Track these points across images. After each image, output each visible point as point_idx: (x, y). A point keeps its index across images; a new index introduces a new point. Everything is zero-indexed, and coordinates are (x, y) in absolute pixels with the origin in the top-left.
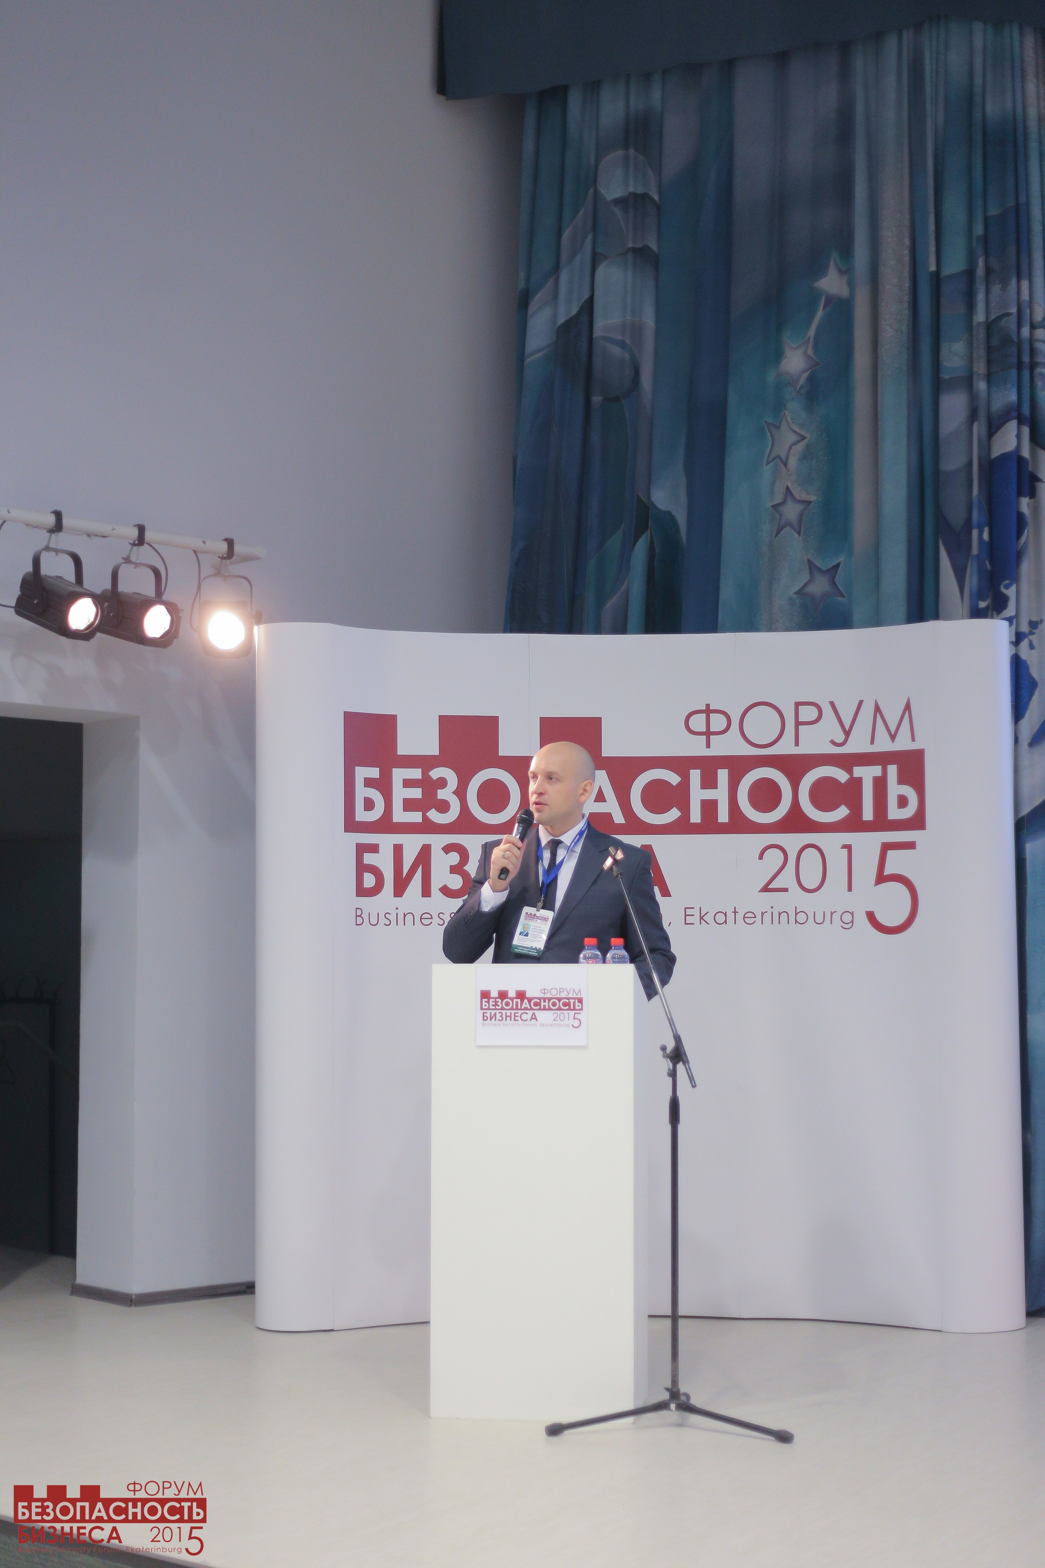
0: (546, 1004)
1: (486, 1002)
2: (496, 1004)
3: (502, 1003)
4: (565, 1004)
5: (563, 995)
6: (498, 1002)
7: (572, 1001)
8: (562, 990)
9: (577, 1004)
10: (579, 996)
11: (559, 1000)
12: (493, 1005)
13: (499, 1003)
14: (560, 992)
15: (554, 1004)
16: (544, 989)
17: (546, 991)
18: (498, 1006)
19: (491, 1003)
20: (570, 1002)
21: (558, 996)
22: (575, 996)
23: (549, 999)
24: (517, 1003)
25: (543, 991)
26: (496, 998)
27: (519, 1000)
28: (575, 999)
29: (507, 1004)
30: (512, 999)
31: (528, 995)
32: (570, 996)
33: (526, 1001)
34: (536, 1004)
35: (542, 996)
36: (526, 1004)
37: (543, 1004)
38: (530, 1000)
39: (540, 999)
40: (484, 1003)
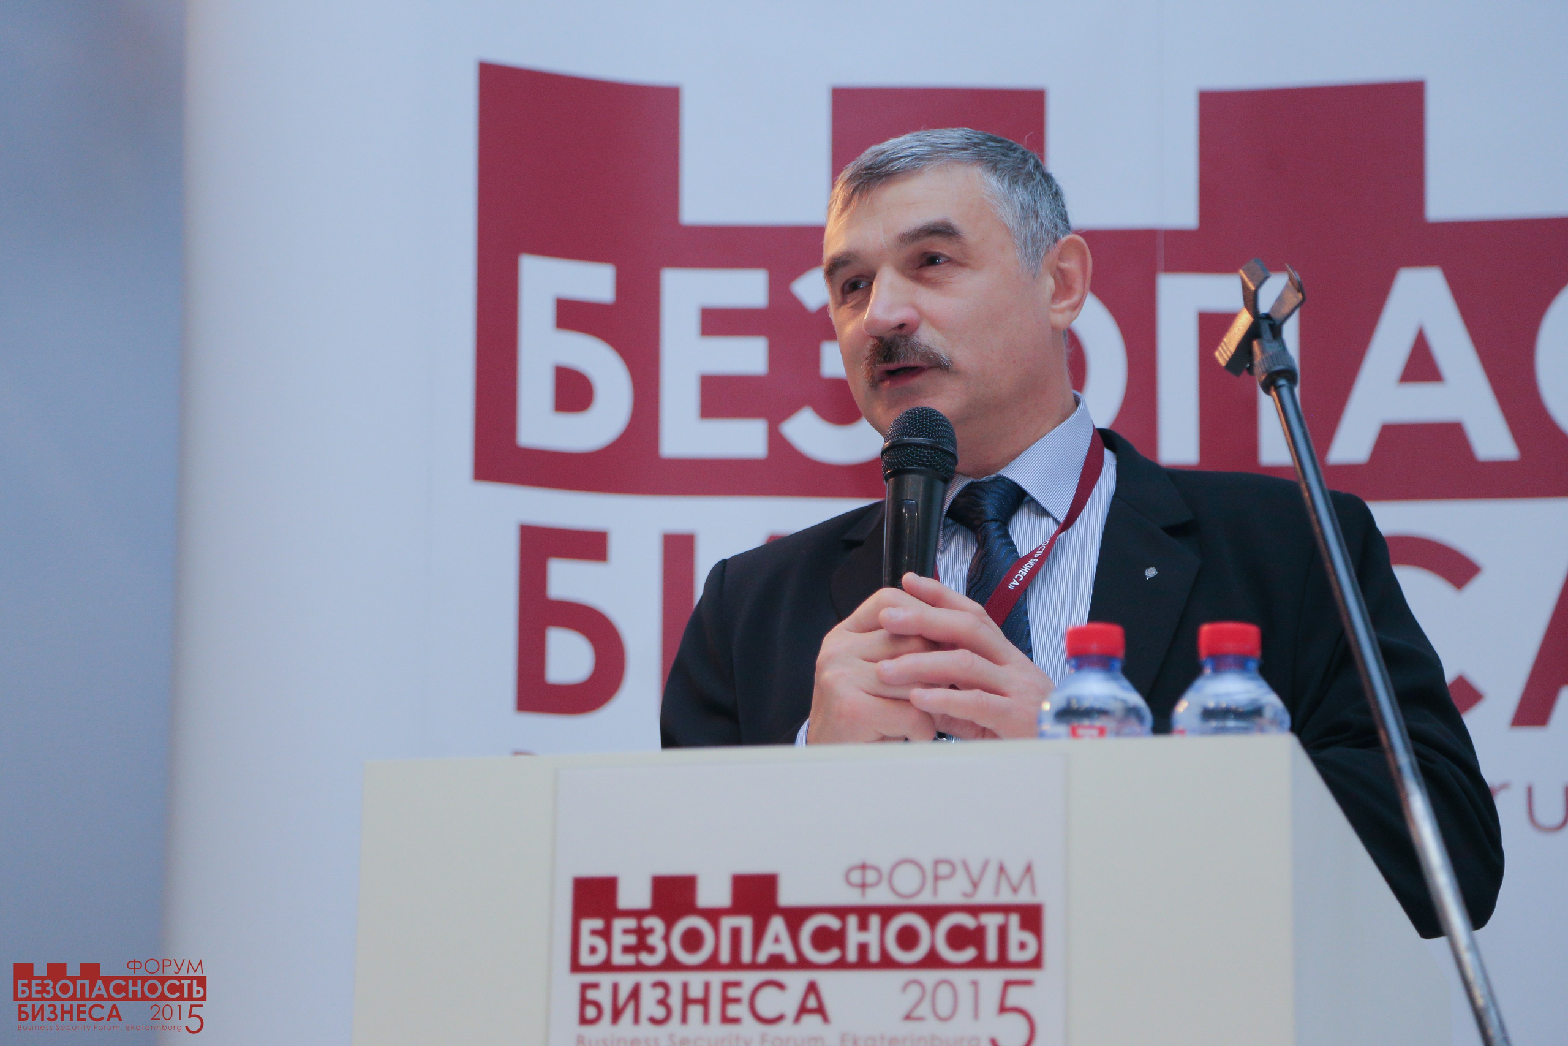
0: (872, 937)
1: (595, 932)
2: (642, 946)
3: (666, 938)
4: (958, 938)
5: (950, 893)
6: (651, 931)
7: (991, 922)
8: (944, 870)
9: (1016, 934)
10: (1024, 897)
11: (933, 914)
12: (627, 949)
13: (654, 940)
14: (937, 878)
15: (908, 938)
16: (863, 867)
17: (871, 876)
18: (651, 950)
19: (620, 939)
20: (980, 931)
21: (926, 899)
22: (1006, 897)
23: (887, 913)
24: (736, 933)
25: (856, 877)
26: (639, 914)
27: (745, 923)
28: (1005, 909)
29: (693, 940)
30: (713, 916)
31: (787, 897)
32: (984, 896)
33: (777, 925)
34: (824, 939)
35: (851, 897)
36: (777, 940)
37: (854, 937)
38: (795, 917)
39: (841, 912)
40: (586, 940)
